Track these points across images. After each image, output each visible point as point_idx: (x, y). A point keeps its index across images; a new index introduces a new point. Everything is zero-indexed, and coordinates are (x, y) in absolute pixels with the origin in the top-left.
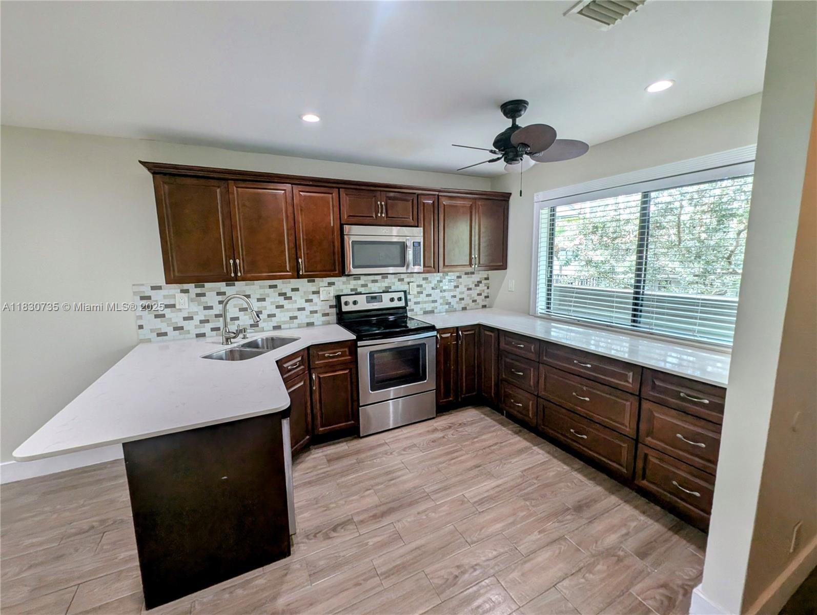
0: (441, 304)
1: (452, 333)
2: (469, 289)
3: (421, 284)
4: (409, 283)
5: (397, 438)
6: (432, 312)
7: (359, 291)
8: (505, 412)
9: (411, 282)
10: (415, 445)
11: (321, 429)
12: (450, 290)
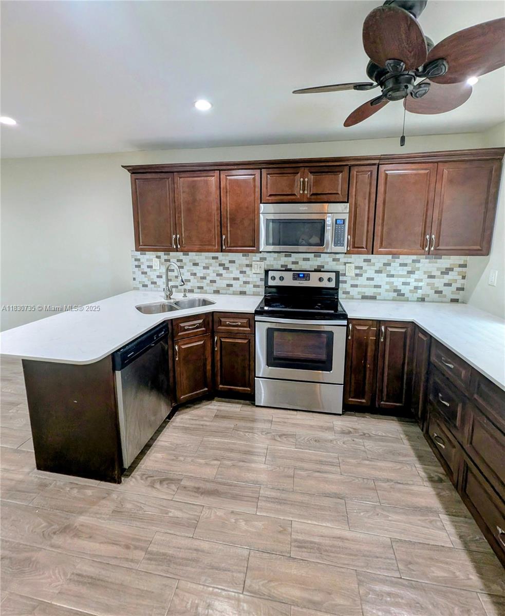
0: (387, 291)
1: (370, 326)
2: (431, 277)
3: (361, 265)
4: (345, 264)
5: (286, 420)
6: (373, 298)
7: (288, 267)
9: (348, 263)
10: (293, 436)
11: (221, 386)
12: (402, 276)
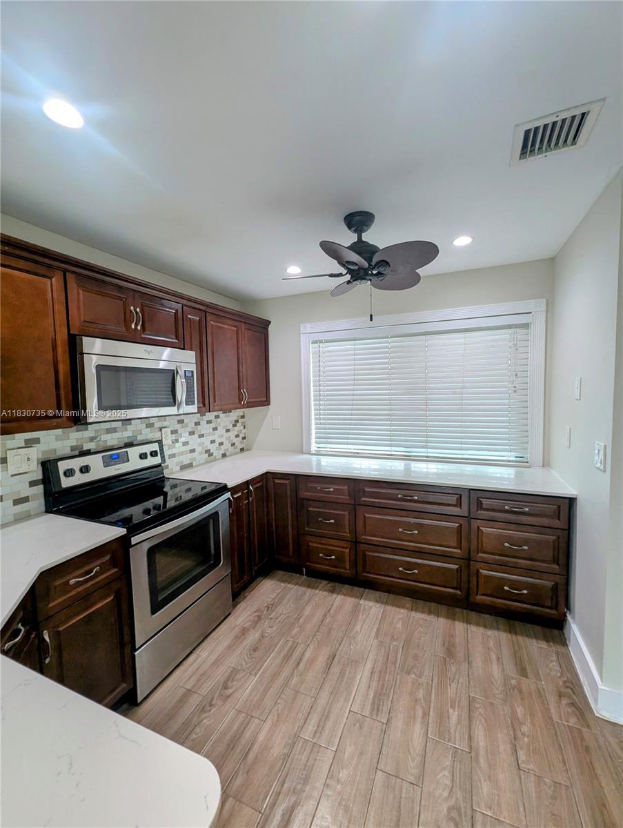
1: (243, 491)
2: (228, 431)
3: (176, 429)
4: (161, 429)
5: (201, 671)
6: (191, 465)
7: (85, 448)
8: (304, 570)
9: (163, 428)
12: (209, 434)
